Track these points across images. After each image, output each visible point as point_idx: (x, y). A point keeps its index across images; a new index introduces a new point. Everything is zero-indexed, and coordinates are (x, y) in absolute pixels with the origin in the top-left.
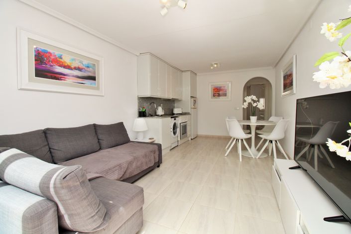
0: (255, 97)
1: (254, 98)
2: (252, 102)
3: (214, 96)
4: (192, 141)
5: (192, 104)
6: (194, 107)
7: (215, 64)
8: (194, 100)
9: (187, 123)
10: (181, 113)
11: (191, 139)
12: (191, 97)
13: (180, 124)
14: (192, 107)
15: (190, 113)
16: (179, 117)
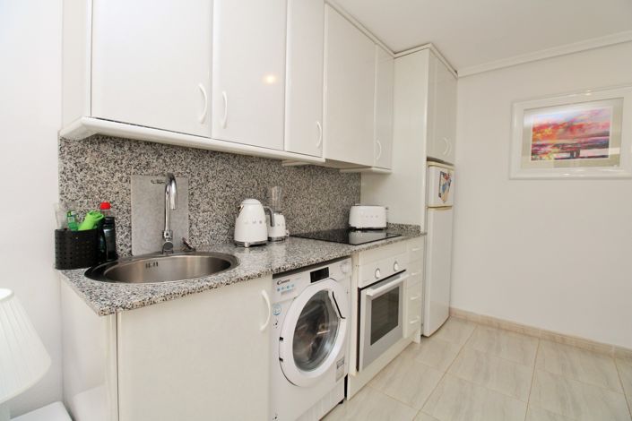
5: (435, 189)
6: (440, 202)
8: (444, 174)
9: (402, 277)
10: (383, 225)
11: (422, 336)
12: (429, 159)
13: (360, 290)
14: (432, 204)
15: (422, 230)
16: (349, 260)
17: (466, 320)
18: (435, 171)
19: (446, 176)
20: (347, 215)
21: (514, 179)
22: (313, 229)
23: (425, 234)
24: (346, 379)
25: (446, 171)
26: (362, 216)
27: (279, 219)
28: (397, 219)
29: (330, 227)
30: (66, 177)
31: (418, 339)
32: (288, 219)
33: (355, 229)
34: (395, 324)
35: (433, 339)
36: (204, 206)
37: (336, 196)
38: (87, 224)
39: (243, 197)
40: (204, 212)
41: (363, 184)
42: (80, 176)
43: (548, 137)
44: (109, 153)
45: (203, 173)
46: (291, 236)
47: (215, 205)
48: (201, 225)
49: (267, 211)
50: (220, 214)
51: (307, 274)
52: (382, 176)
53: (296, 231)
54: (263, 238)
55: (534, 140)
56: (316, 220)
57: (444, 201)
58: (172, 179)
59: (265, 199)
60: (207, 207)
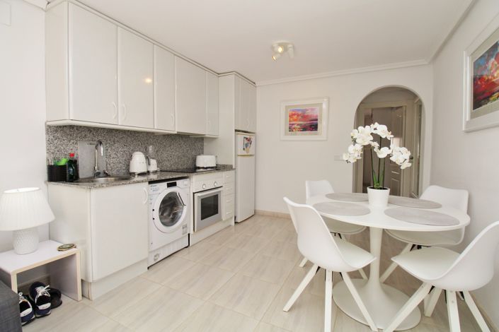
0: (384, 128)
1: (382, 130)
2: (376, 144)
3: (291, 129)
4: (238, 226)
5: (241, 146)
6: (244, 153)
7: (280, 45)
8: (247, 138)
9: (219, 189)
10: (215, 165)
11: (235, 223)
12: (236, 131)
13: (194, 193)
14: (239, 154)
15: (234, 167)
16: (188, 179)
17: (263, 215)
18: (241, 137)
19: (249, 140)
20: (195, 160)
21: (284, 141)
22: (174, 168)
23: (235, 169)
24: (189, 234)
25: (248, 137)
26: (203, 161)
27: (153, 162)
28: (222, 162)
29: (185, 167)
30: (49, 142)
31: (233, 223)
32: (158, 163)
33: (199, 168)
34: (217, 213)
35: (242, 224)
36: (113, 156)
37: (188, 150)
38: (63, 162)
39: (134, 151)
40: (113, 158)
41: (205, 144)
42: (56, 142)
43: (295, 120)
44: (68, 131)
45: (112, 139)
46: (161, 171)
47: (119, 155)
48: (112, 165)
49: (147, 158)
50: (122, 160)
51: (165, 184)
52: (212, 139)
53: (165, 168)
54: (145, 171)
55: (290, 121)
56: (176, 163)
57: (247, 152)
58: (101, 143)
59: (146, 152)
60: (114, 156)
